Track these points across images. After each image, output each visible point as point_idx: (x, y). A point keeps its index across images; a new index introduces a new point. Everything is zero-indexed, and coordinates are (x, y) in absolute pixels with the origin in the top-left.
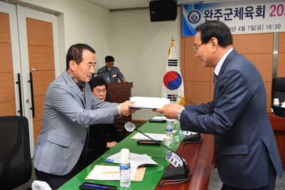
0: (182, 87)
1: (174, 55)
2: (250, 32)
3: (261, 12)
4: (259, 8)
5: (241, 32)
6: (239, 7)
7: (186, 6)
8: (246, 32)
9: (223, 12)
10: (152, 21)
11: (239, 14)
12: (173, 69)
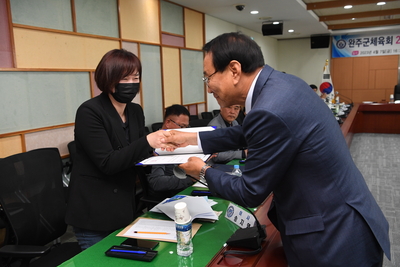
0: (333, 92)
1: (327, 72)
2: (382, 54)
3: (390, 41)
4: (388, 38)
5: (375, 55)
6: (374, 37)
7: (335, 37)
8: (379, 54)
9: (363, 40)
10: (313, 47)
11: (374, 42)
12: (327, 80)
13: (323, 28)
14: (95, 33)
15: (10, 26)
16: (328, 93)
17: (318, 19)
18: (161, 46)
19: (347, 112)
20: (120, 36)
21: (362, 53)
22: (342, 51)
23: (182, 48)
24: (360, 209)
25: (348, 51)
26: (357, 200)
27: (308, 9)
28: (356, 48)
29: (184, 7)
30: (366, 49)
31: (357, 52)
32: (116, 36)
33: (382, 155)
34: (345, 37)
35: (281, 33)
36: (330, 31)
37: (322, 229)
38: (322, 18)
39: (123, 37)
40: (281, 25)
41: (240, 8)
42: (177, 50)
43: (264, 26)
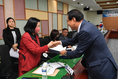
0: (103, 27)
1: (101, 21)
5: (116, 16)
6: (115, 11)
7: (104, 11)
8: (117, 16)
9: (112, 12)
10: (98, 14)
11: (116, 13)
12: (101, 24)
13: (101, 9)
14: (42, 10)
15: (25, 9)
16: (102, 27)
17: (99, 6)
18: (57, 14)
19: (107, 32)
20: (48, 11)
21: (112, 16)
22: (106, 15)
23: (63, 14)
24: (111, 59)
25: (108, 15)
26: (110, 56)
27: (97, 4)
28: (110, 14)
29: (63, 3)
30: (113, 15)
31: (110, 16)
32: (47, 11)
33: (117, 44)
34: (107, 11)
35: (89, 10)
36: (103, 10)
37: (100, 64)
38: (101, 6)
39: (49, 11)
40: (89, 8)
41: (78, 3)
42: (61, 15)
43: (84, 8)
